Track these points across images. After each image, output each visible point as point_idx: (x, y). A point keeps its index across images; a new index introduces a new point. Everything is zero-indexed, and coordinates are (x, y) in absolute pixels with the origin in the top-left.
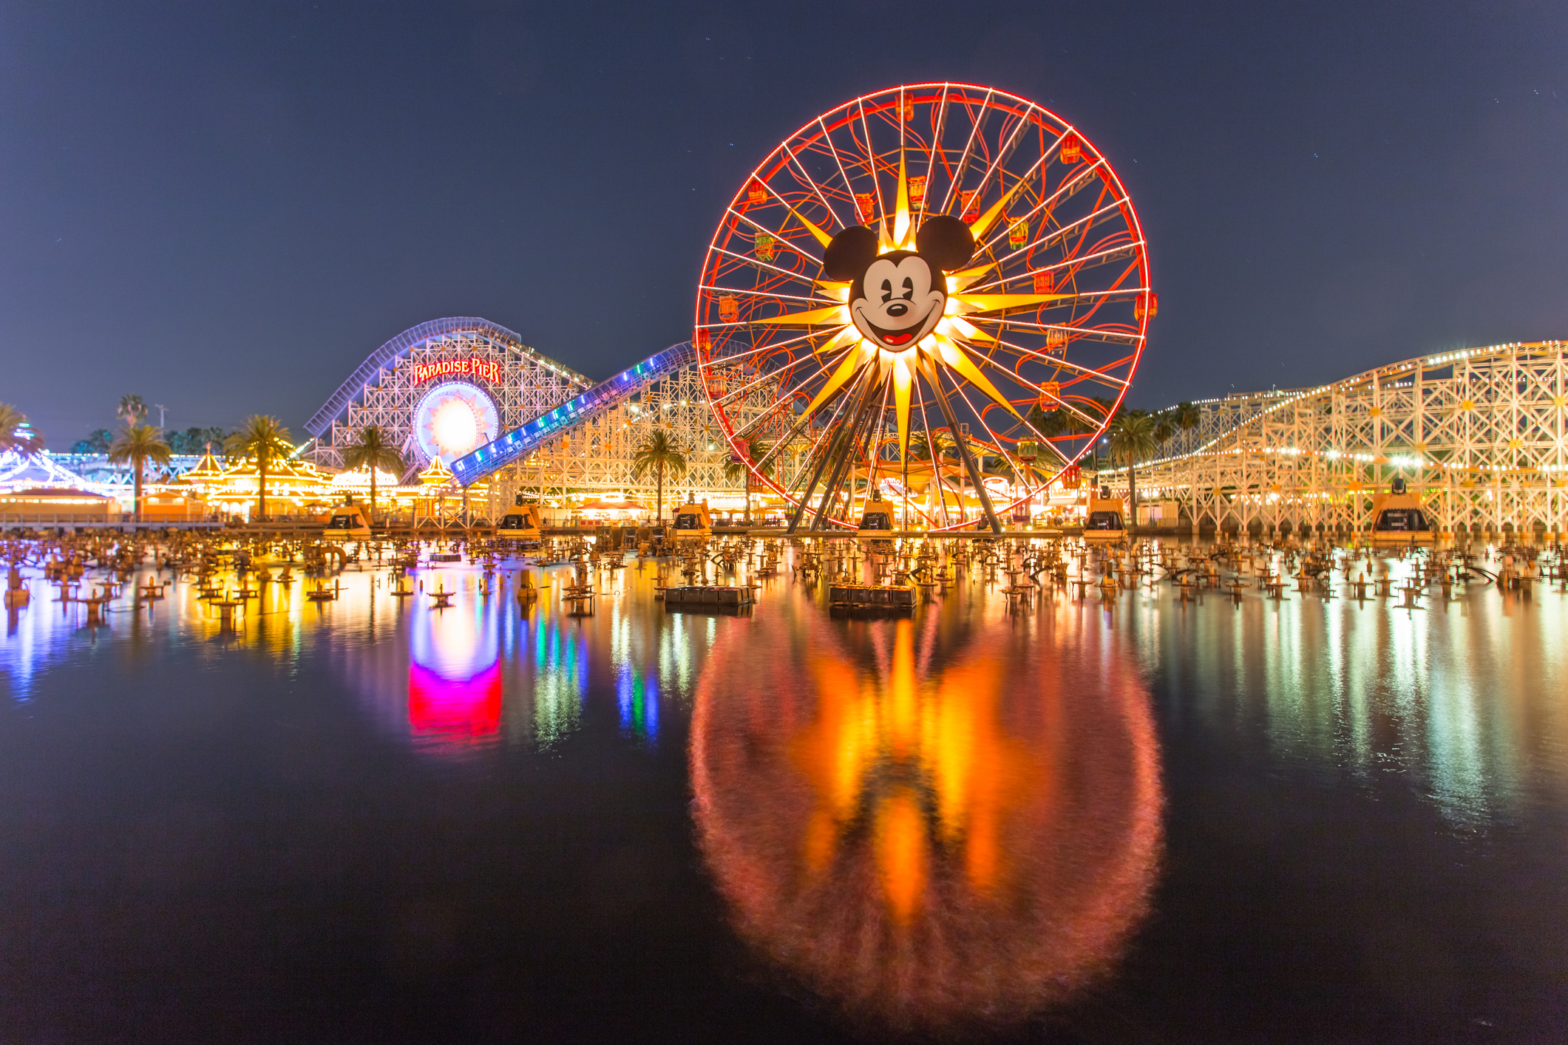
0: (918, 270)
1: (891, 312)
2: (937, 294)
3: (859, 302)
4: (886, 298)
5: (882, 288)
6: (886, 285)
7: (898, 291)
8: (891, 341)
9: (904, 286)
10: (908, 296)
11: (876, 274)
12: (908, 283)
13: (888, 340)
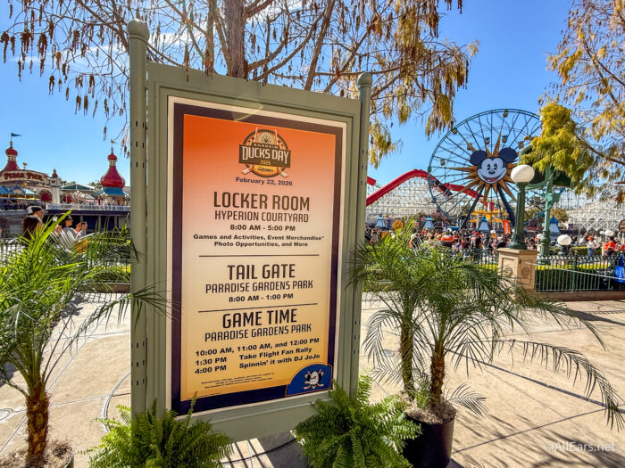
0: (499, 162)
1: (490, 173)
2: (505, 169)
3: (480, 170)
4: (489, 169)
6: (489, 166)
7: (492, 167)
10: (495, 169)
11: (487, 162)
12: (496, 165)
13: (488, 180)
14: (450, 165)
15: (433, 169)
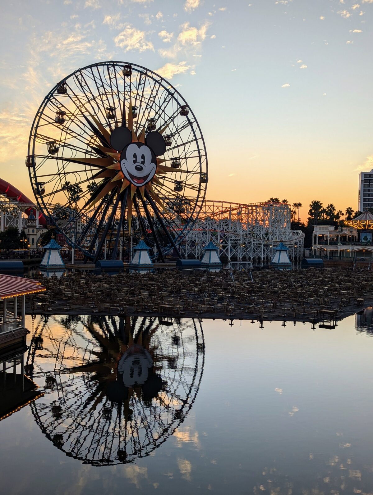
0: (145, 151)
1: (136, 168)
2: (154, 165)
3: (123, 161)
4: (135, 162)
5: (133, 157)
6: (135, 156)
7: (140, 160)
8: (136, 181)
9: (142, 158)
10: (143, 163)
11: (132, 149)
13: (135, 181)
14: (67, 153)
15: (38, 161)
